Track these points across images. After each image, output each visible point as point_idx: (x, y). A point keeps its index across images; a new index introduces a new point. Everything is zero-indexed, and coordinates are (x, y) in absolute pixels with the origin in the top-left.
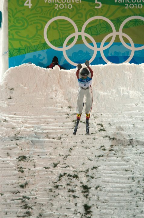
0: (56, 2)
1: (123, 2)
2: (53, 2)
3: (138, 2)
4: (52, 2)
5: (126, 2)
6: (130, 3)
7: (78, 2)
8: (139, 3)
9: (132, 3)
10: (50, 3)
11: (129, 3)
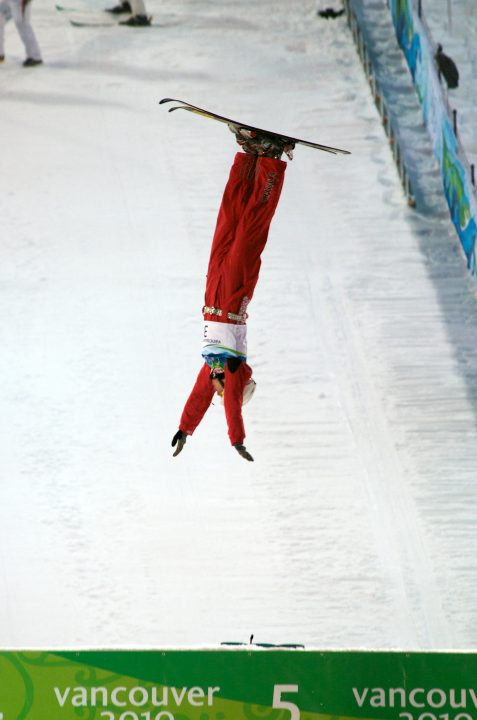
0: (105, 703)
1: (392, 704)
2: (93, 703)
3: (453, 704)
4: (89, 702)
5: (403, 704)
6: (421, 711)
7: (201, 704)
8: (461, 710)
9: (428, 709)
10: (81, 707)
11: (415, 708)
